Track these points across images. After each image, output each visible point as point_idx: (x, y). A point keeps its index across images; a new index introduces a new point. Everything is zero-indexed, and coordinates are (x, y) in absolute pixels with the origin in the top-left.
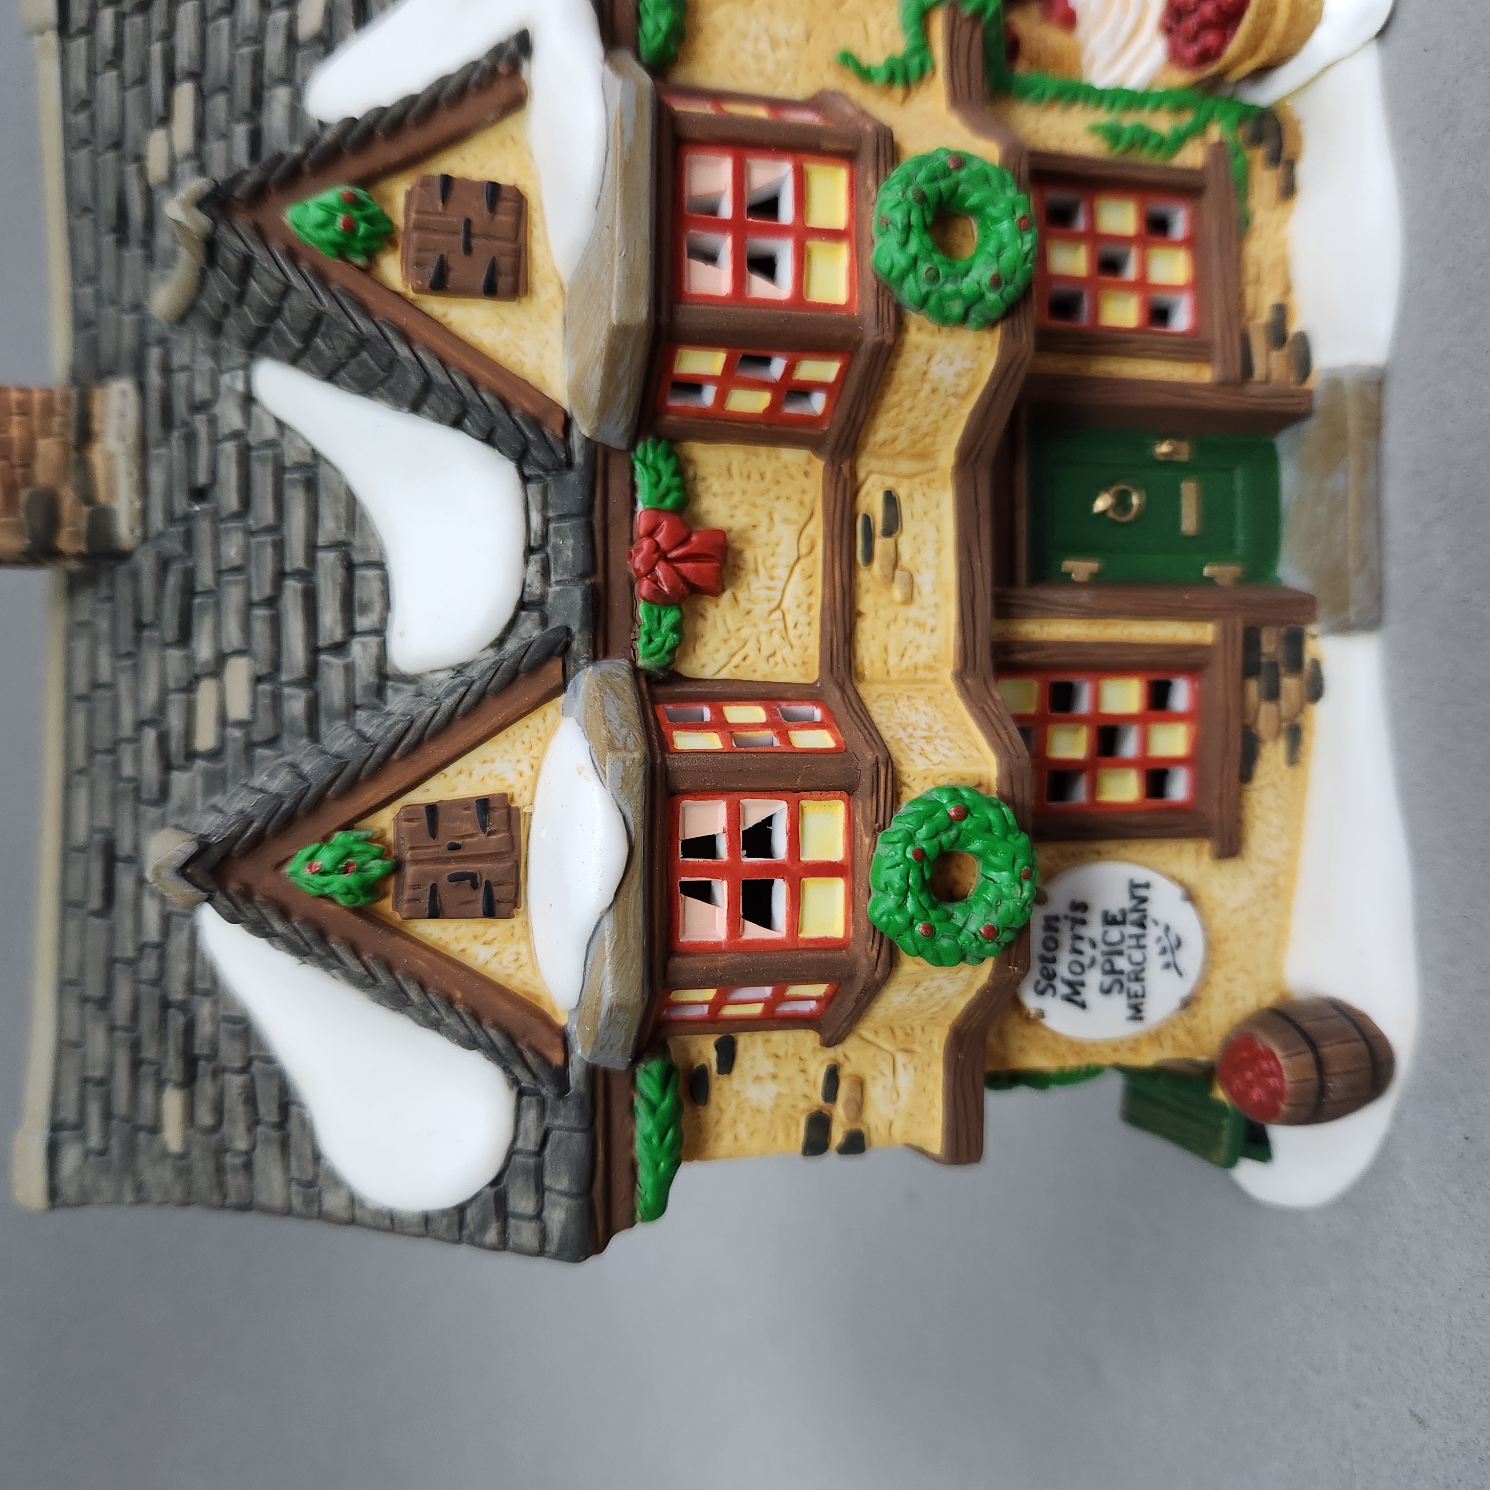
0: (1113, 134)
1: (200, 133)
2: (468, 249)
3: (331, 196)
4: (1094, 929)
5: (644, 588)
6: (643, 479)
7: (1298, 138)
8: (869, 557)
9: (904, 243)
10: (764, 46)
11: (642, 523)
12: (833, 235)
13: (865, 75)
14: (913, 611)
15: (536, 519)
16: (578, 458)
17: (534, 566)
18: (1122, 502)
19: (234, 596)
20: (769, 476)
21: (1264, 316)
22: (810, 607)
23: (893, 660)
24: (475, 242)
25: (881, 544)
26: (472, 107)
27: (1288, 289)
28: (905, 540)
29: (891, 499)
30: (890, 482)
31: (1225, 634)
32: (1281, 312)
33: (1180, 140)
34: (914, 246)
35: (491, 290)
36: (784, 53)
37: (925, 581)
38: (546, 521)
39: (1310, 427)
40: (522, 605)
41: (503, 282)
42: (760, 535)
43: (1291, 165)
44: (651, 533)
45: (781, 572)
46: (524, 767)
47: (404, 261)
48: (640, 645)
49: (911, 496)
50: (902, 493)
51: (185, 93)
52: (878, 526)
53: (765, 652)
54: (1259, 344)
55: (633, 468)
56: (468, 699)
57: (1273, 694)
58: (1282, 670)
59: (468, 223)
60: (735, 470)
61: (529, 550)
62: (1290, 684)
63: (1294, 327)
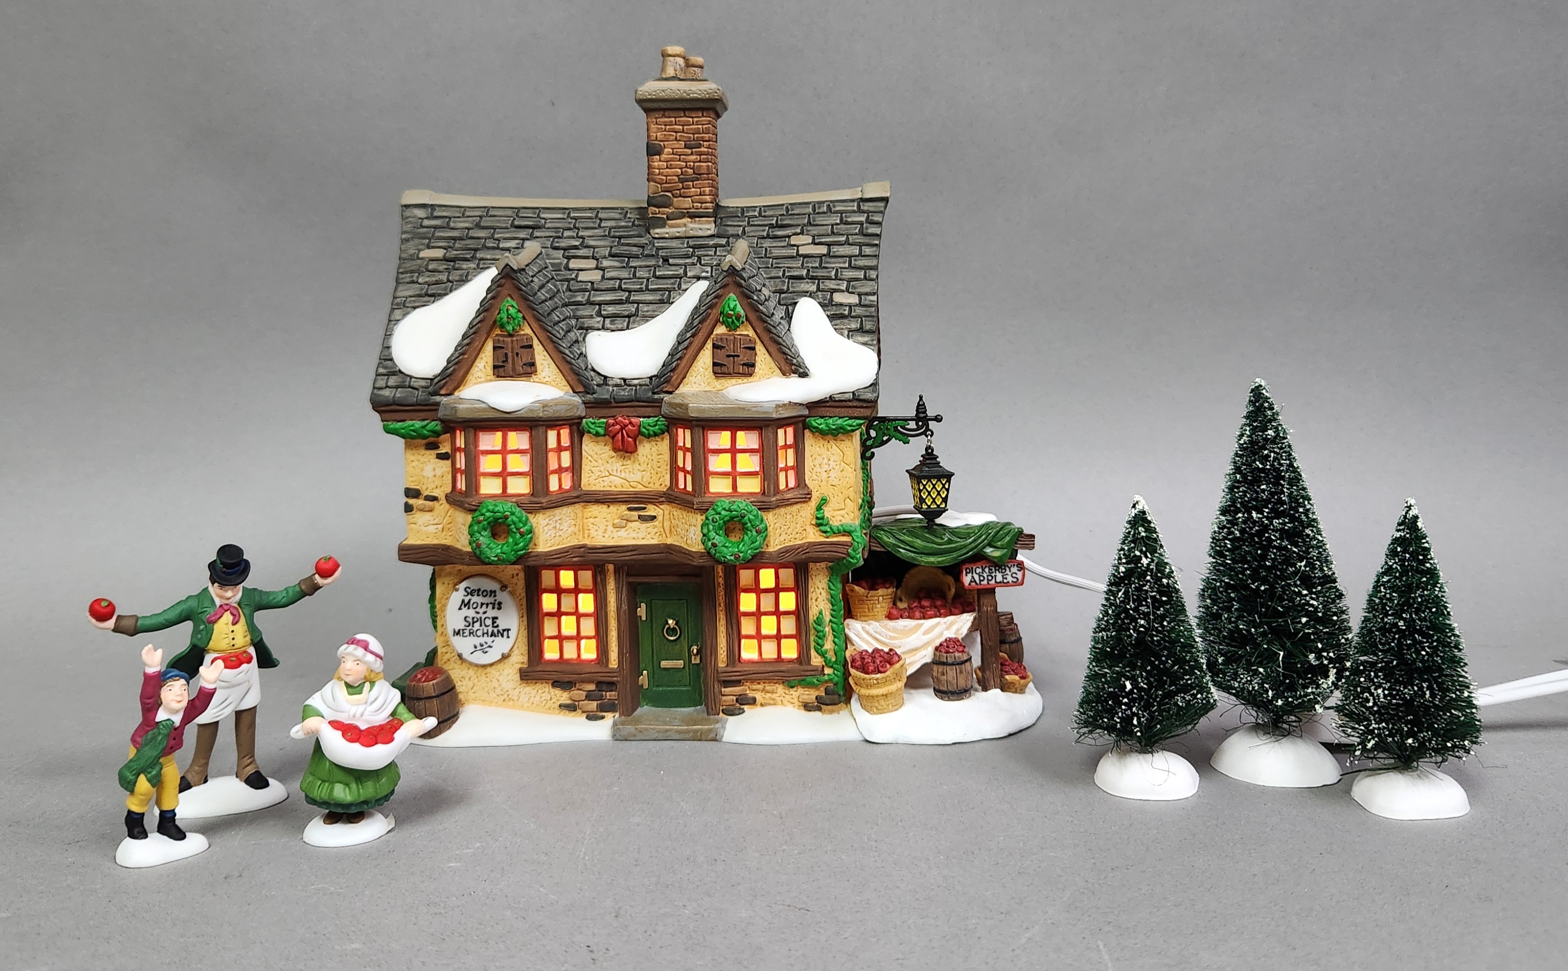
0: (819, 621)
1: (805, 256)
2: (728, 356)
3: (739, 309)
4: (491, 613)
5: (611, 421)
6: (651, 420)
7: (832, 712)
8: (630, 509)
9: (724, 509)
10: (826, 467)
11: (633, 420)
12: (735, 487)
13: (819, 508)
14: (610, 528)
15: (636, 382)
16: (656, 396)
17: (619, 381)
18: (672, 631)
19: (624, 274)
20: (659, 469)
21: (751, 694)
22: (610, 487)
23: (591, 520)
24: (732, 358)
25: (636, 514)
26: (780, 357)
27: (762, 705)
28: (637, 524)
29: (653, 518)
30: (660, 518)
31: (613, 671)
32: (753, 702)
33: (823, 655)
34: (723, 513)
35: (715, 364)
36: (824, 475)
37: (622, 532)
38: (635, 386)
39: (705, 715)
40: (605, 377)
41: (718, 369)
42: (636, 466)
43: (819, 709)
44: (631, 423)
45: (623, 475)
46: (547, 379)
47: (724, 334)
48: (591, 419)
49: (655, 527)
50: (656, 523)
51: (823, 250)
52: (641, 513)
53: (593, 469)
54: (737, 690)
55: (656, 417)
56: (569, 359)
57: (589, 697)
58: (599, 702)
59: (738, 356)
60: (660, 456)
61: (625, 380)
62: (593, 705)
63: (745, 707)
